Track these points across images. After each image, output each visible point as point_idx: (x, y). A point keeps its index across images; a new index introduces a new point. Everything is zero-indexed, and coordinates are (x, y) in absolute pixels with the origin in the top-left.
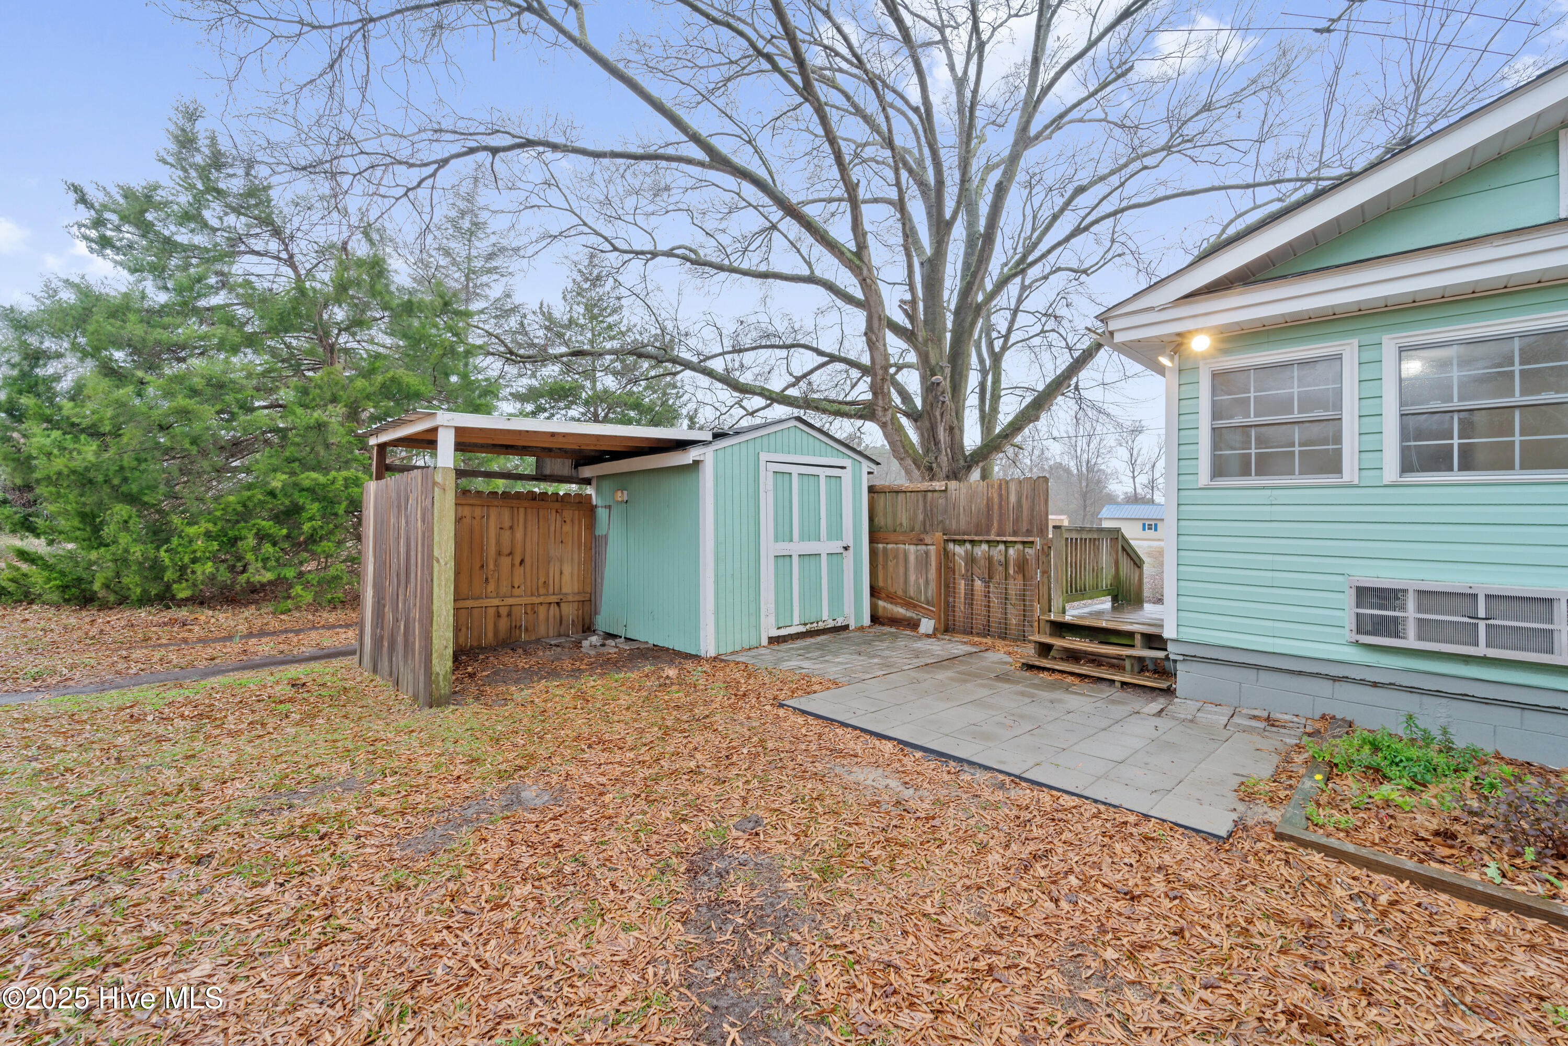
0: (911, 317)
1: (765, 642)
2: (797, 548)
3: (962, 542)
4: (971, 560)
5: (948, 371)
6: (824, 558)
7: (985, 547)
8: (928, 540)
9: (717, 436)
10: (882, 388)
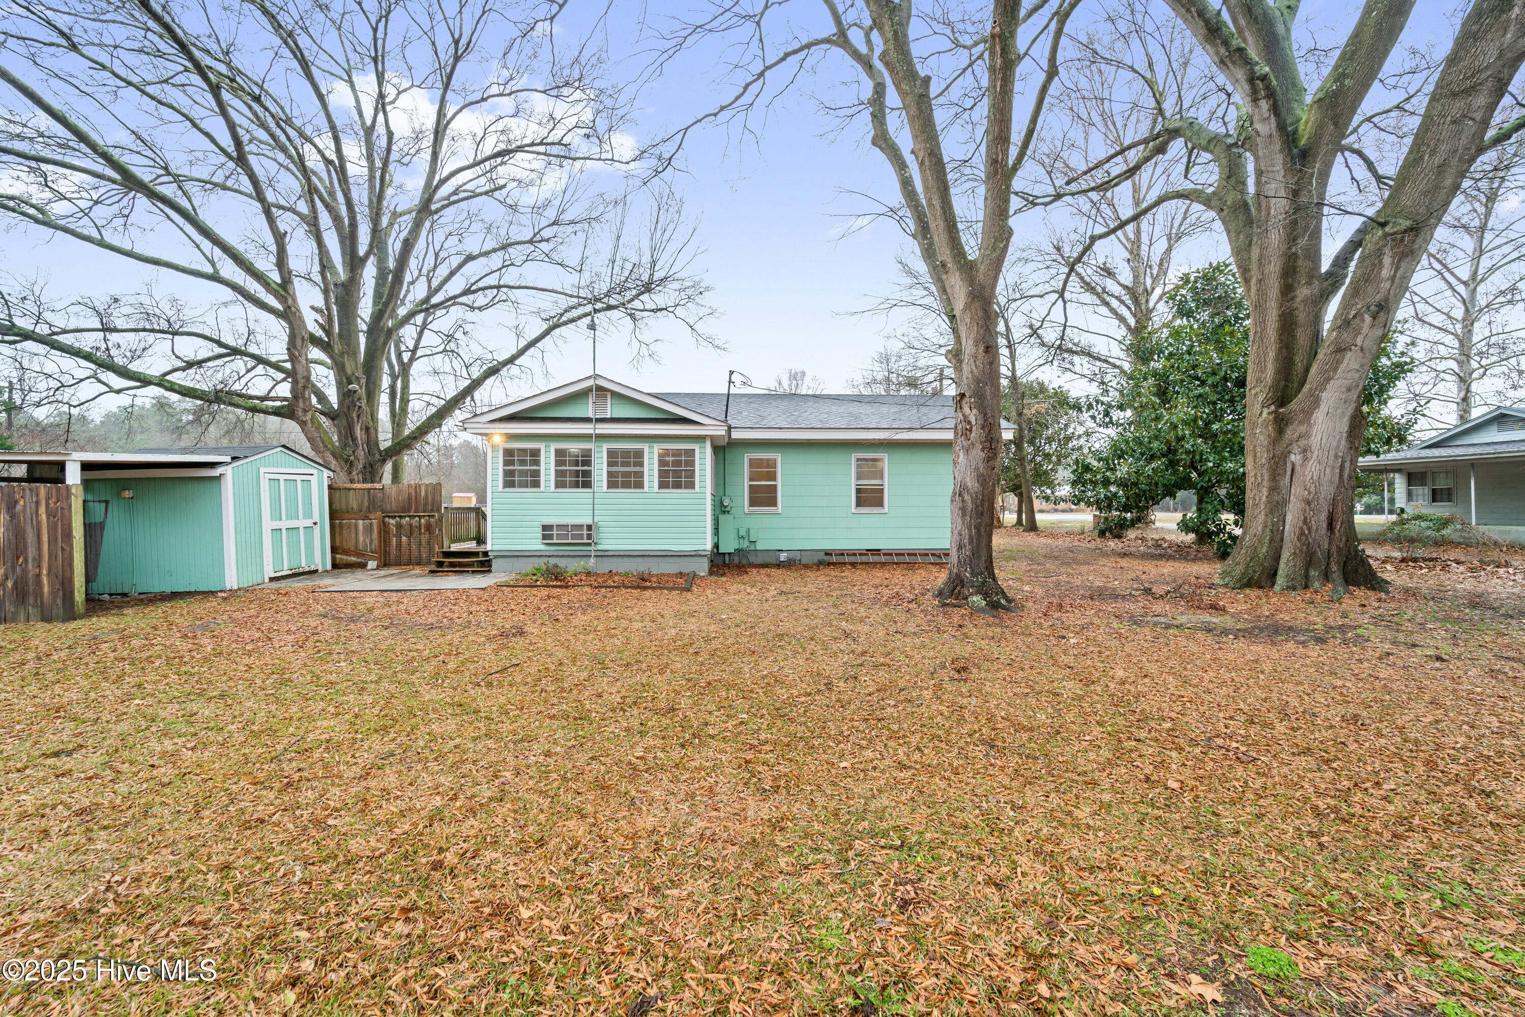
0: (328, 332)
1: (267, 580)
2: (285, 524)
3: (394, 517)
4: (399, 526)
5: (363, 381)
6: (302, 530)
7: (407, 519)
8: (372, 516)
9: (234, 458)
10: (303, 394)
